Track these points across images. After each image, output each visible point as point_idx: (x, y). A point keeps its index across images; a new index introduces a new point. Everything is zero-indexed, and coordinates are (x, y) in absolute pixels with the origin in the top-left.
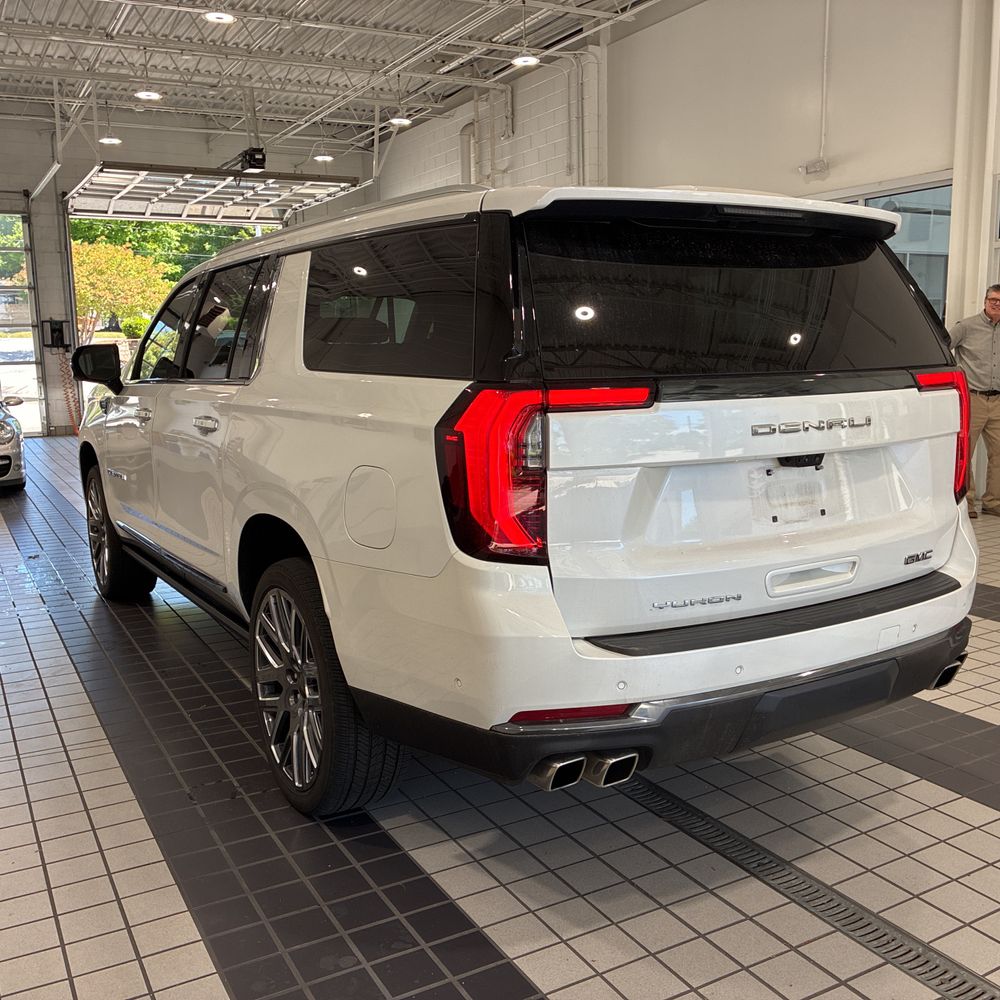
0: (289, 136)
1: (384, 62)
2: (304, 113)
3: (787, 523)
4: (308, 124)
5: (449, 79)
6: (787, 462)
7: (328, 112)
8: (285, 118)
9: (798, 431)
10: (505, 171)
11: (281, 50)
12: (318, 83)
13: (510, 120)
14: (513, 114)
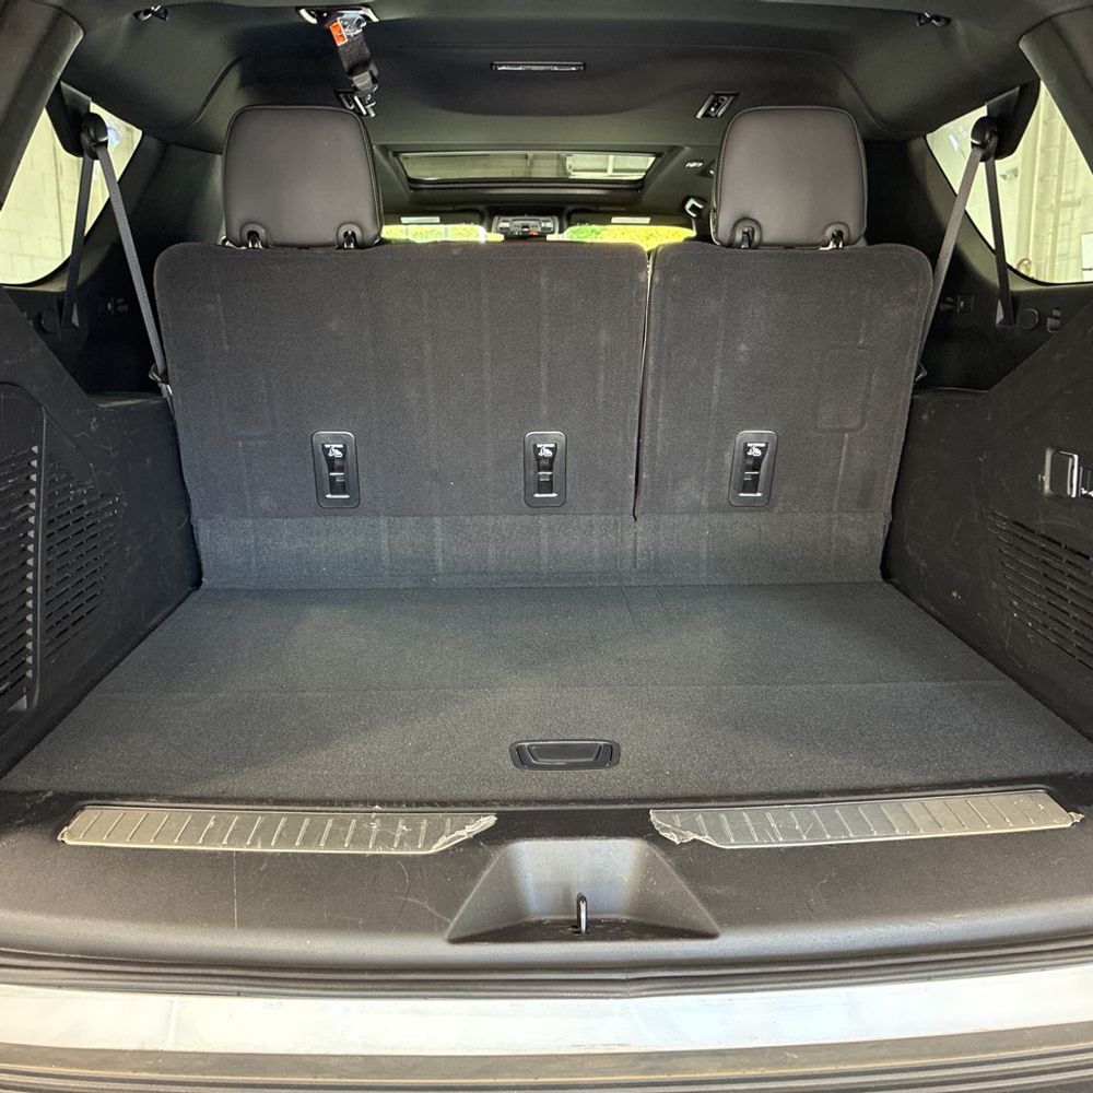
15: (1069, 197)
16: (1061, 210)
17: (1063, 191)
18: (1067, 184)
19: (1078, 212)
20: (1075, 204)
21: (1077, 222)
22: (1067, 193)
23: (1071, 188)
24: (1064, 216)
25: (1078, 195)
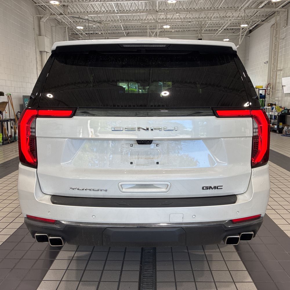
0: (218, 34)
1: (238, 7)
2: (220, 27)
3: (138, 165)
4: (222, 30)
5: (263, 10)
6: (141, 142)
7: (227, 25)
8: (216, 28)
9: (135, 130)
10: (284, 39)
11: (211, 8)
12: (223, 17)
13: (286, 21)
14: (287, 19)
15: (280, 69)
16: (278, 72)
17: (278, 67)
18: (279, 65)
19: (282, 72)
20: (281, 70)
21: (281, 75)
22: (279, 68)
23: (280, 66)
24: (278, 73)
25: (282, 68)
